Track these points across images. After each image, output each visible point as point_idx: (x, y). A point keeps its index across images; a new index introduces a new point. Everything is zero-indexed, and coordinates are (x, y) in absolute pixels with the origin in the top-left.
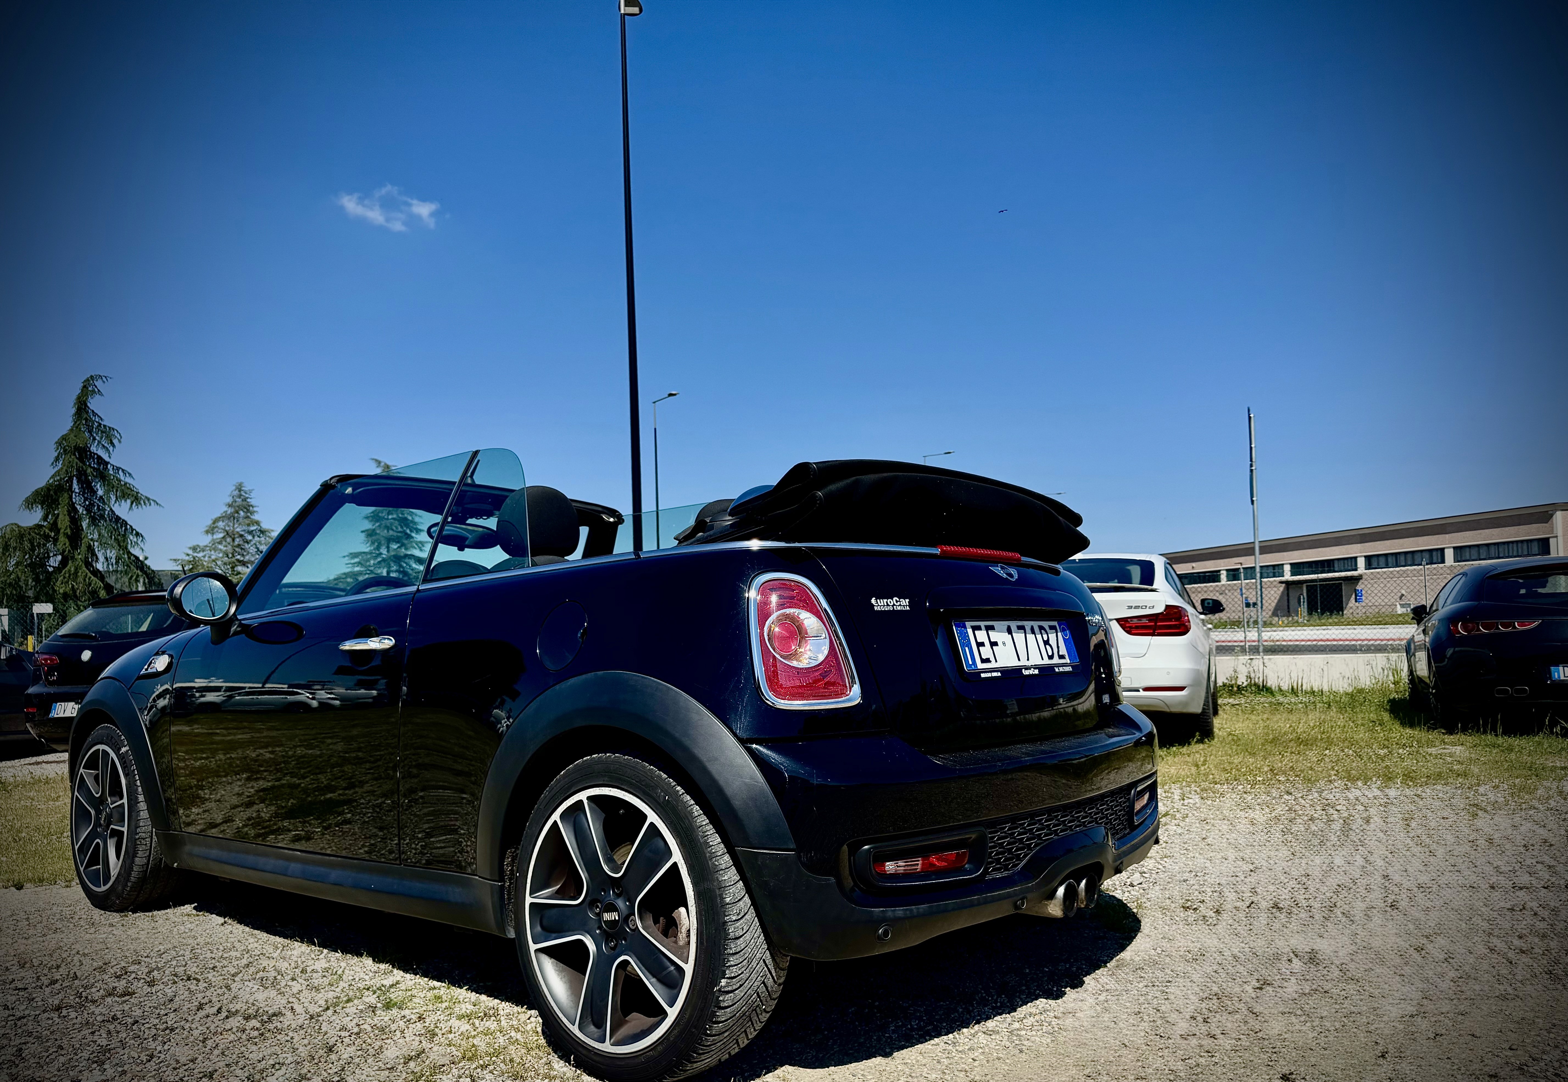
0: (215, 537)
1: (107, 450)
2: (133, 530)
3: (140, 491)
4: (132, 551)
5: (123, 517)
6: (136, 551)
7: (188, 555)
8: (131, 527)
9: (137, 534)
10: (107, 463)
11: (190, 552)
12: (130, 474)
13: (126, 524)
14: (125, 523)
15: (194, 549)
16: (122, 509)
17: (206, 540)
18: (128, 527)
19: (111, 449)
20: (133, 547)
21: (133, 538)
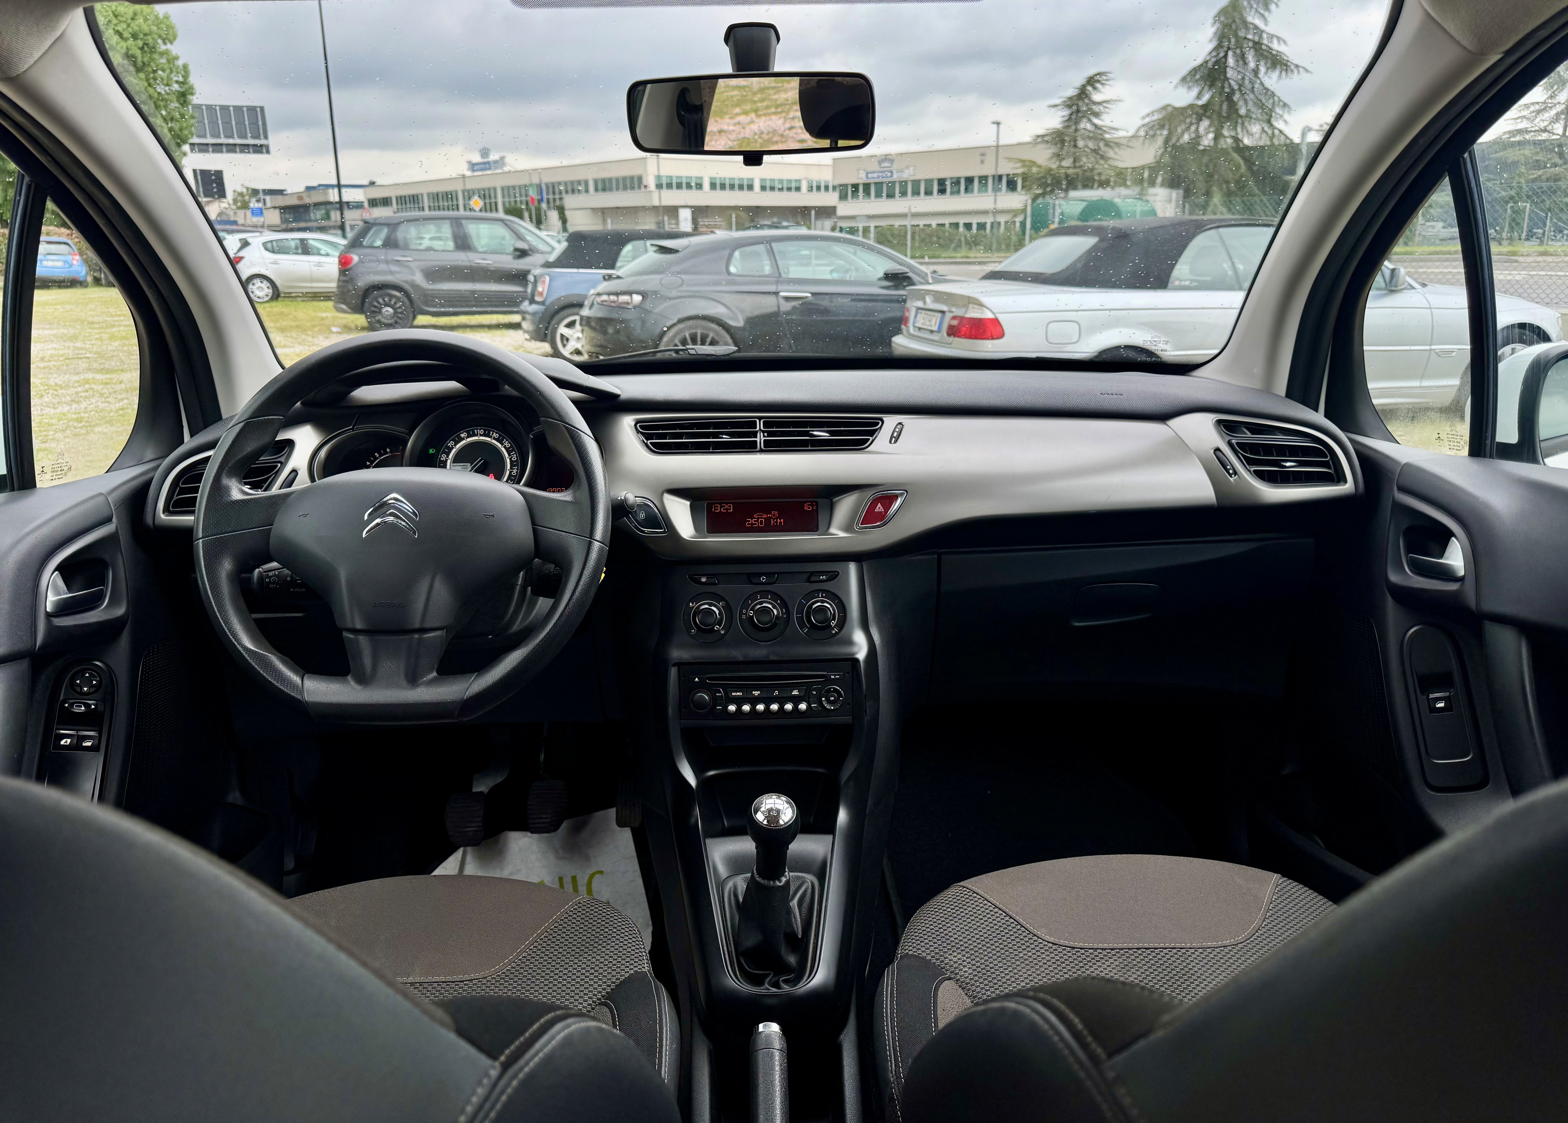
1: (1263, 16)
2: (1280, 100)
3: (1290, 59)
4: (1275, 124)
5: (1271, 88)
6: (1279, 124)
8: (1279, 97)
9: (1285, 105)
10: (1262, 31)
12: (1284, 42)
13: (1275, 95)
14: (1273, 94)
16: (1271, 80)
18: (1276, 98)
19: (1266, 14)
20: (1277, 119)
21: (1278, 110)
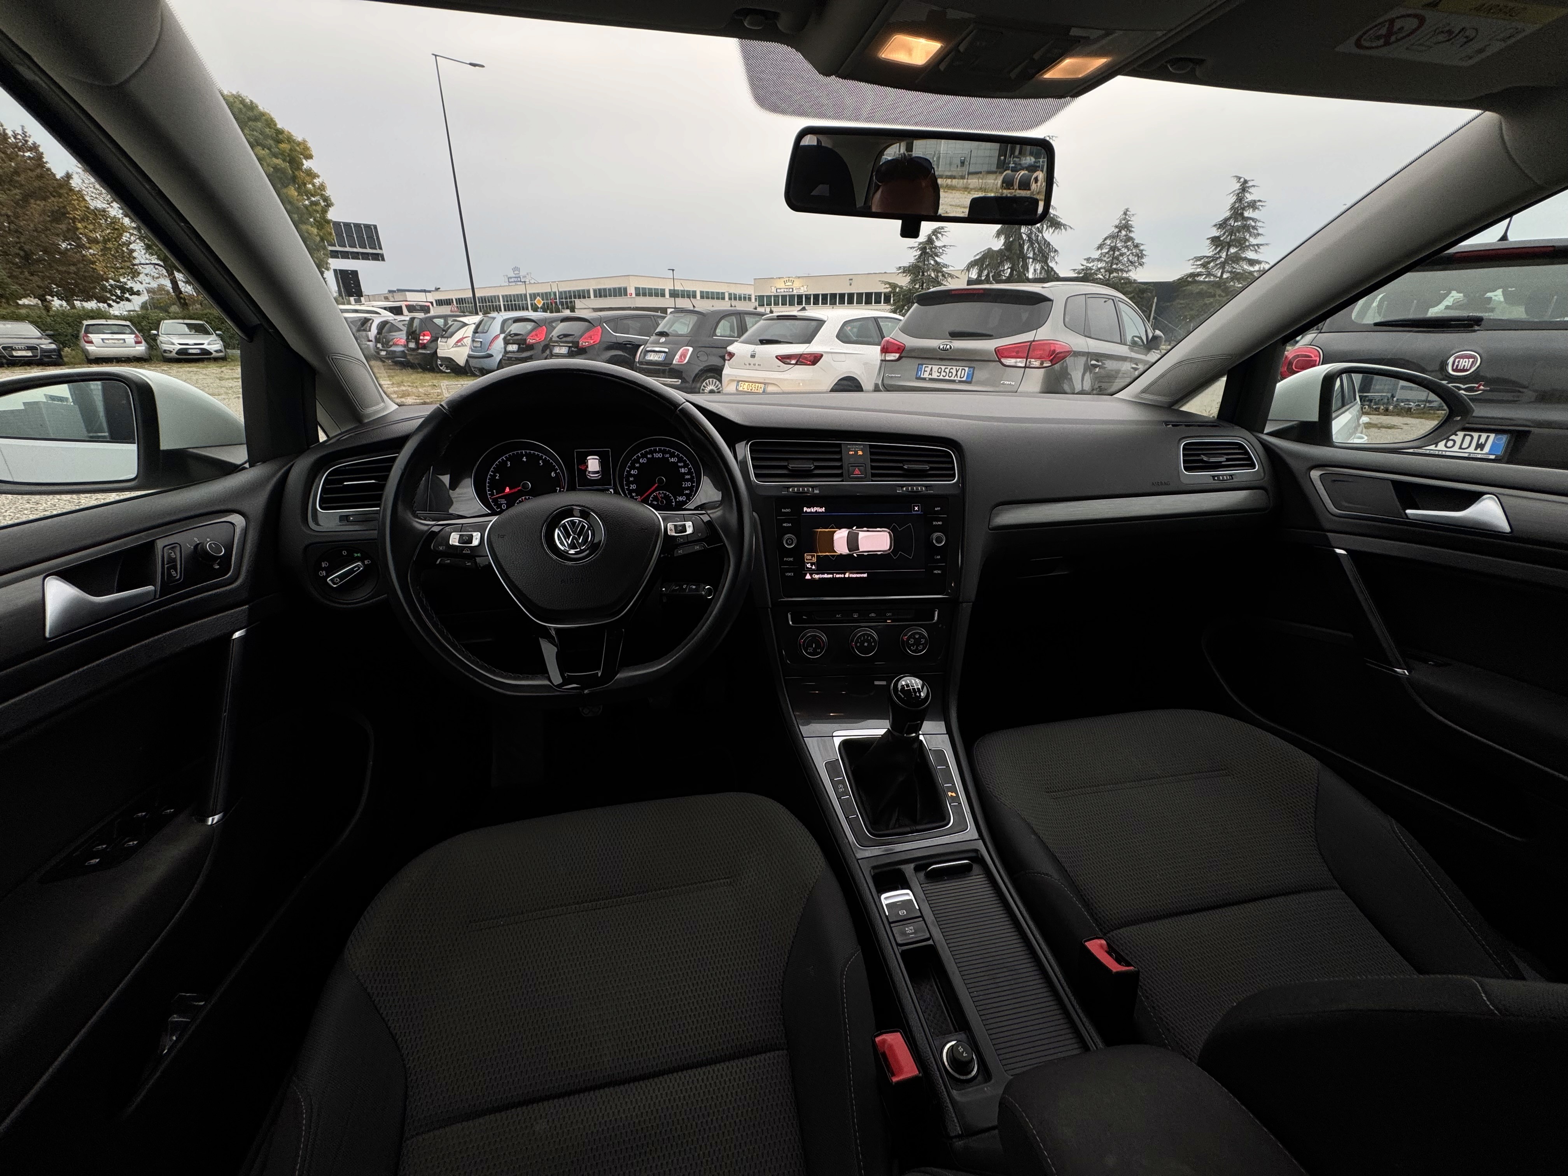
0: (1103, 251)
2: (1053, 249)
3: (1061, 222)
4: (1050, 264)
5: (1048, 240)
7: (1083, 265)
9: (1056, 251)
11: (1085, 263)
14: (1049, 244)
15: (1088, 260)
16: (1050, 235)
17: (1096, 254)
18: (1051, 247)
20: (1051, 261)
21: (1052, 254)
